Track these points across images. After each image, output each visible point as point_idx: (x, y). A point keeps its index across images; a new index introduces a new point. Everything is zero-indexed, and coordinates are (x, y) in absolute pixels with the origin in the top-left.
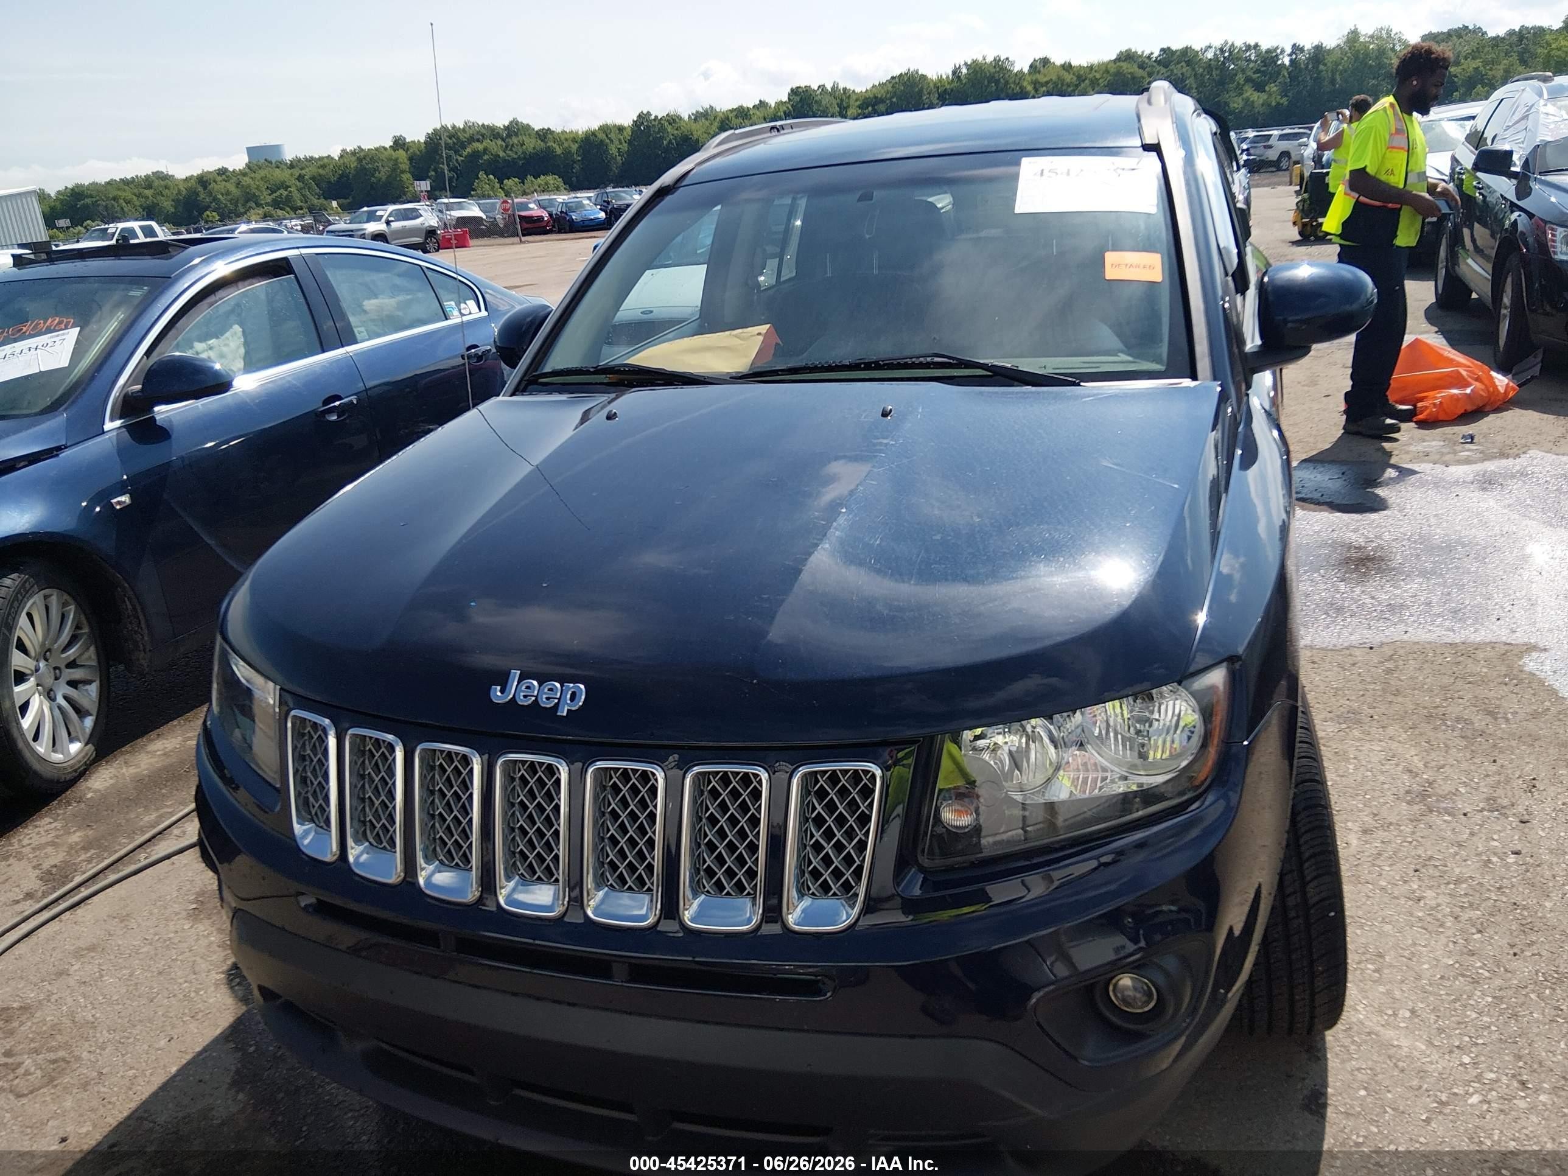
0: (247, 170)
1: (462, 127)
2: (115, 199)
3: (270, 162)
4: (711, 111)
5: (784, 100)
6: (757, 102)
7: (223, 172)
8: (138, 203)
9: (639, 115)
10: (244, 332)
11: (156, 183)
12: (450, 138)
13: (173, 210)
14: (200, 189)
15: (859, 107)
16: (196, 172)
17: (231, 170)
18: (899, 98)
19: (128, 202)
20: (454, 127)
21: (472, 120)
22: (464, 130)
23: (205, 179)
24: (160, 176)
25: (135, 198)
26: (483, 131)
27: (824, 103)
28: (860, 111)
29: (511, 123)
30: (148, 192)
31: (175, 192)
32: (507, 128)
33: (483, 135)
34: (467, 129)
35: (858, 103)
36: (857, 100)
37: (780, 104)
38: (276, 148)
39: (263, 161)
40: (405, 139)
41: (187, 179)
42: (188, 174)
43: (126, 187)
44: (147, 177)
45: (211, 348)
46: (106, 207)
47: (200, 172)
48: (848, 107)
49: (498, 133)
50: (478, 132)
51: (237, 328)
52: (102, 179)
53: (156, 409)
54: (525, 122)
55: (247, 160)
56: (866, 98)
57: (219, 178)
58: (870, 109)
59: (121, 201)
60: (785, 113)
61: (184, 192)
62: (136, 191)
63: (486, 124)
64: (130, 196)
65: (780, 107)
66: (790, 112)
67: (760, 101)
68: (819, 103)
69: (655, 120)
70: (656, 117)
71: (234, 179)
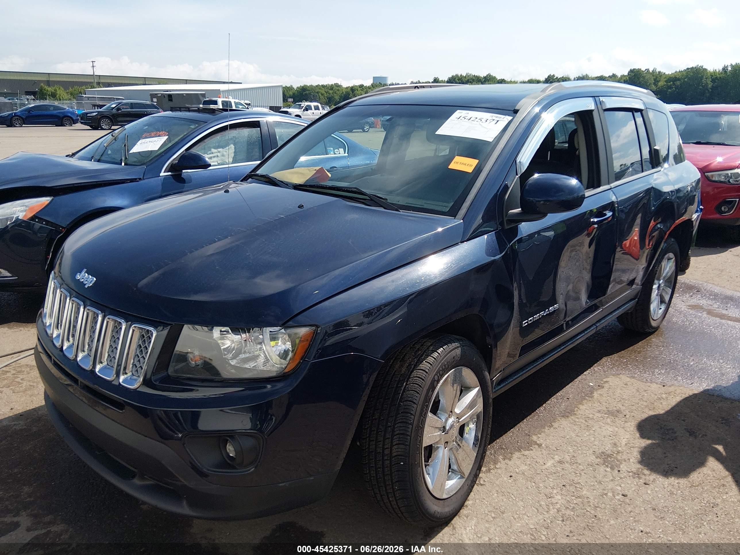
0: (371, 86)
1: (464, 76)
2: (318, 93)
3: (381, 84)
4: (586, 77)
5: (625, 75)
6: (611, 74)
7: (361, 86)
8: (326, 96)
9: (549, 76)
10: (235, 148)
11: (335, 88)
12: (459, 80)
13: (338, 100)
14: (351, 92)
15: (666, 81)
16: (351, 85)
17: (365, 86)
18: (689, 79)
19: (322, 95)
20: (461, 75)
21: (470, 73)
22: (465, 77)
23: (353, 88)
24: (337, 85)
25: (325, 93)
26: (474, 78)
27: (646, 78)
28: (665, 83)
29: (488, 75)
30: (331, 92)
31: (341, 93)
32: (485, 78)
33: (473, 80)
34: (467, 77)
35: (666, 79)
36: (665, 78)
37: (623, 76)
38: (385, 78)
39: (378, 83)
40: (439, 79)
41: (347, 88)
42: (348, 86)
43: (323, 88)
44: (332, 85)
45: (219, 152)
46: (314, 96)
47: (352, 85)
48: (660, 81)
49: (480, 80)
50: (471, 79)
51: (232, 146)
52: (315, 84)
53: (184, 171)
54: (494, 75)
55: (372, 82)
56: (670, 78)
57: (359, 89)
58: (672, 83)
59: (320, 94)
60: (624, 80)
61: (345, 93)
62: (326, 90)
63: (476, 75)
64: (323, 92)
65: (623, 77)
66: (627, 81)
67: (613, 74)
68: (644, 77)
69: (556, 78)
70: (557, 78)
71: (365, 90)
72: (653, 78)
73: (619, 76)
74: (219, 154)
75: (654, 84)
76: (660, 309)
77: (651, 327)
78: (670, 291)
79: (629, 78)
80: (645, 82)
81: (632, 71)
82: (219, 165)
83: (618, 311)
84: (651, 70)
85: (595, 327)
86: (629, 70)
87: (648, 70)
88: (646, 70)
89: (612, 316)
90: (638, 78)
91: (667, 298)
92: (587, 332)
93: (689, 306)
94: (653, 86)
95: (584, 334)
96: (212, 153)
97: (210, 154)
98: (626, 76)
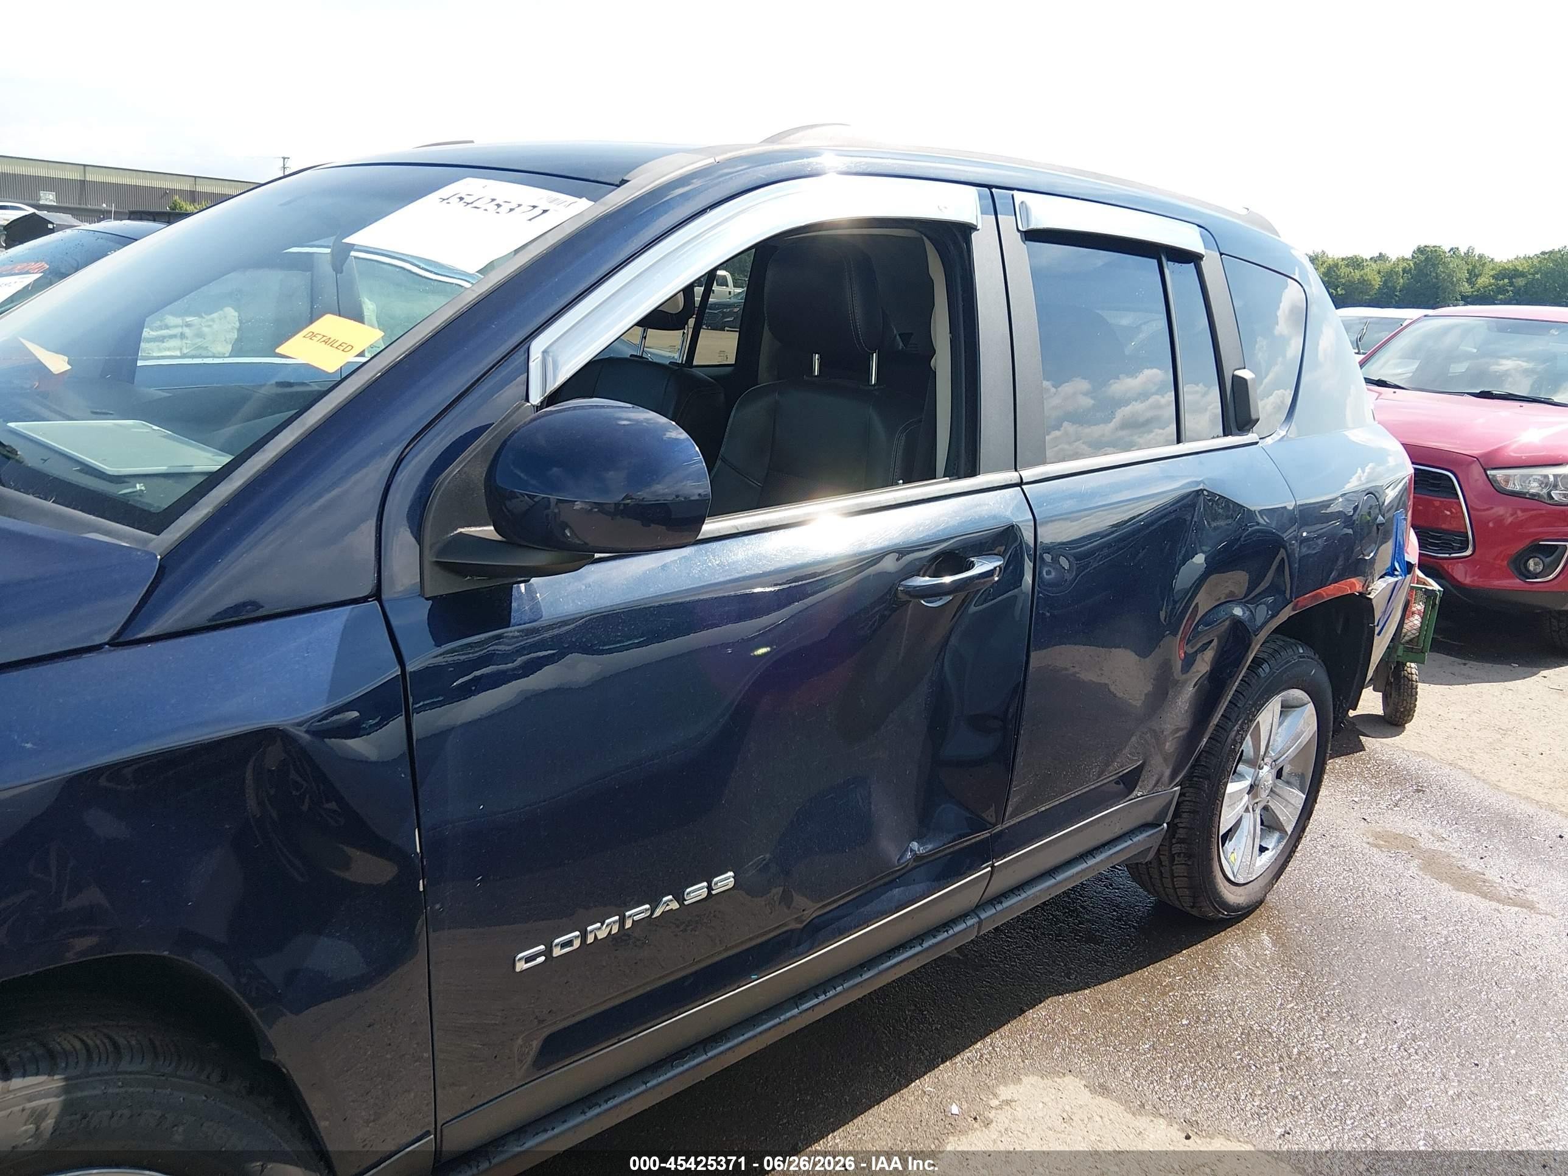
15: (1493, 277)
18: (1545, 275)
27: (1451, 266)
28: (1493, 282)
58: (1506, 280)
68: (1446, 265)
72: (1465, 267)
73: (1394, 259)
74: (187, 330)
75: (1469, 280)
76: (1263, 849)
77: (1225, 905)
78: (1298, 797)
79: (1415, 263)
80: (1449, 275)
81: (1420, 250)
82: (184, 356)
83: (1084, 866)
84: (1463, 250)
85: (975, 920)
86: (1415, 248)
87: (1454, 250)
88: (1452, 249)
89: (1053, 881)
90: (1434, 265)
91: (1288, 818)
92: (934, 941)
93: (1377, 836)
94: (1466, 285)
95: (918, 949)
96: (167, 327)
97: (161, 328)
98: (1407, 259)
